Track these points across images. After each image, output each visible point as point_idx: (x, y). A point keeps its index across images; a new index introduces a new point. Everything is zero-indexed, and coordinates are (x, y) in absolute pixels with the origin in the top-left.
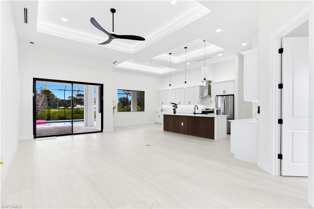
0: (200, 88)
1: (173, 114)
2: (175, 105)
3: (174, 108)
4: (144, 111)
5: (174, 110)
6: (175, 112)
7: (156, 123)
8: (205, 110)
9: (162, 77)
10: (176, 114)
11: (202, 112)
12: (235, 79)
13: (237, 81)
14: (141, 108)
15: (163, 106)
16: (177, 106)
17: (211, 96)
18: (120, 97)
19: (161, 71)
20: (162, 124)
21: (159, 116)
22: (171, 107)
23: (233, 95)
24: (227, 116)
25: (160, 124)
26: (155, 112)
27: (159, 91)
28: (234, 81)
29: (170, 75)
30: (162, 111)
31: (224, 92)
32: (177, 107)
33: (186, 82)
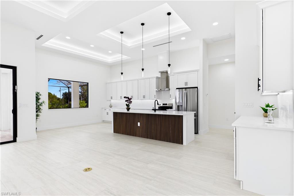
0: (156, 79)
1: (125, 111)
2: (129, 100)
3: (127, 104)
4: (88, 107)
5: (128, 105)
6: (128, 109)
7: (104, 121)
8: (162, 105)
9: (111, 66)
10: (131, 111)
11: (159, 107)
12: (199, 69)
13: (201, 71)
14: (86, 104)
15: (113, 101)
16: (131, 100)
17: (170, 89)
18: (65, 92)
19: (110, 59)
20: (111, 123)
21: (107, 113)
22: (124, 102)
23: (197, 88)
24: (195, 113)
25: (110, 122)
26: (102, 108)
27: (106, 83)
28: (197, 71)
29: (122, 63)
30: (111, 107)
31: (186, 84)
32: (131, 102)
33: (143, 69)
